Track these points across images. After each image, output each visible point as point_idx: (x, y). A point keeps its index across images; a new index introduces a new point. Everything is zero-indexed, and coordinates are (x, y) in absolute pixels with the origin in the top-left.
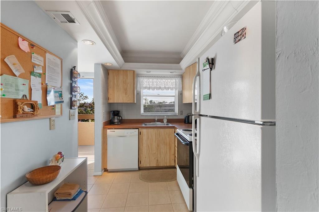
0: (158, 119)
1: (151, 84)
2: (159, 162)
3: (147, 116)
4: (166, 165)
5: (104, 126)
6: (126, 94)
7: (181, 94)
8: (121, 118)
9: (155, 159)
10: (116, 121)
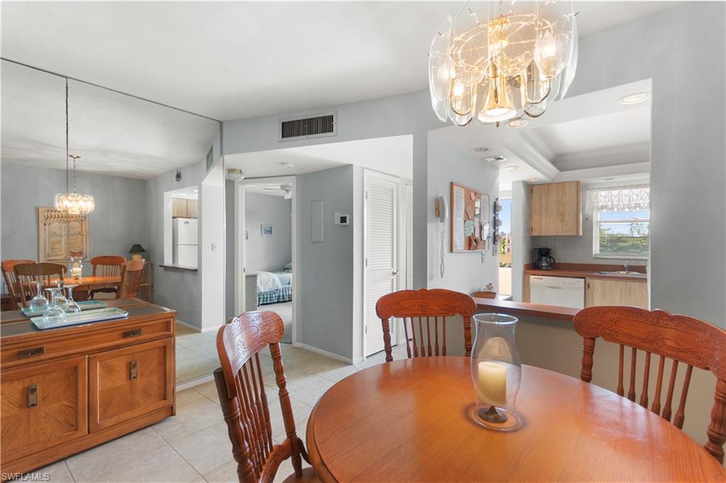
0: (630, 266)
3: (607, 259)
5: (524, 270)
10: (544, 264)
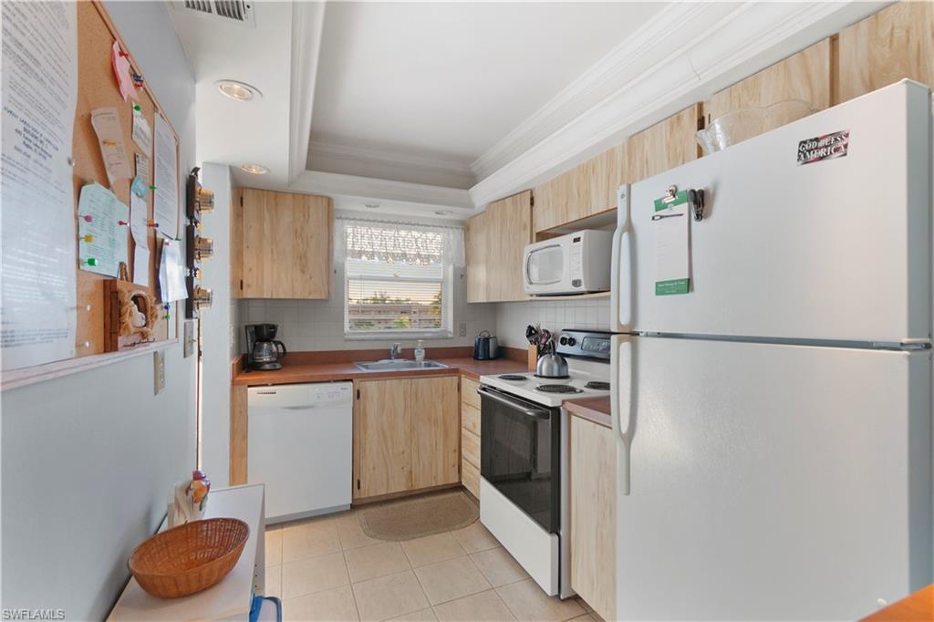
0: (403, 350)
1: (377, 242)
2: (414, 477)
3: (363, 340)
4: (434, 485)
5: (233, 378)
6: (303, 272)
7: (462, 276)
8: (281, 350)
9: (403, 468)
10: (266, 359)
